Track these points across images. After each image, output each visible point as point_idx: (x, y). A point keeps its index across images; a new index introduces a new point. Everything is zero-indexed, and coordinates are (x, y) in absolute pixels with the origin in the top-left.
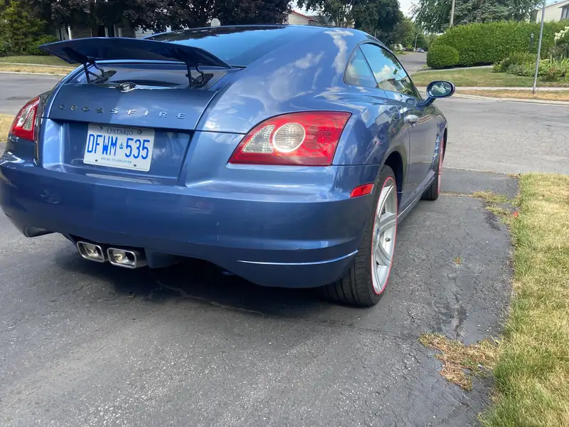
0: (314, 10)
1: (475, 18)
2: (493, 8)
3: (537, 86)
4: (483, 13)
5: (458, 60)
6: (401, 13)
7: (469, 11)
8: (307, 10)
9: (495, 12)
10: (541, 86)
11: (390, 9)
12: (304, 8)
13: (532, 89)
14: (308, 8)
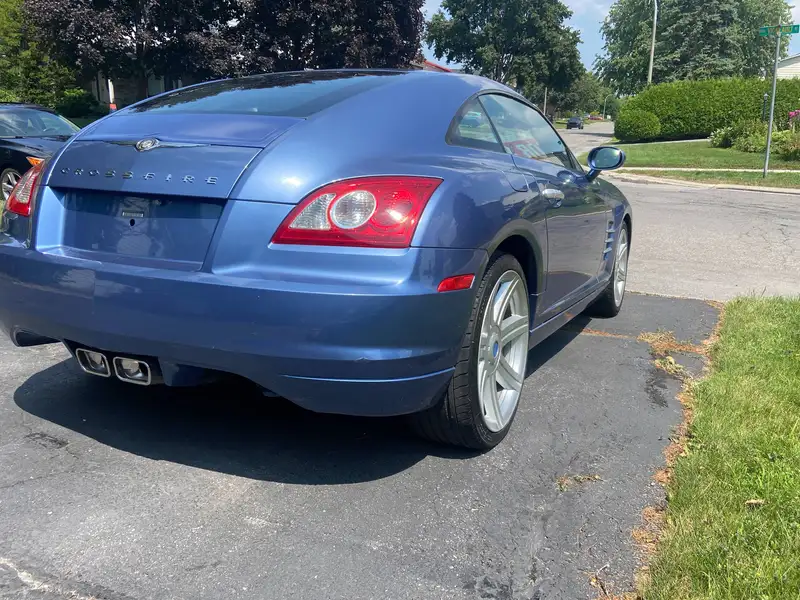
0: (458, 61)
1: (685, 75)
2: (711, 61)
3: (770, 167)
4: (696, 67)
5: (658, 131)
6: (581, 67)
7: (676, 63)
8: (448, 62)
9: (714, 66)
10: (777, 167)
11: (566, 60)
12: (444, 58)
13: (762, 171)
14: (450, 58)
